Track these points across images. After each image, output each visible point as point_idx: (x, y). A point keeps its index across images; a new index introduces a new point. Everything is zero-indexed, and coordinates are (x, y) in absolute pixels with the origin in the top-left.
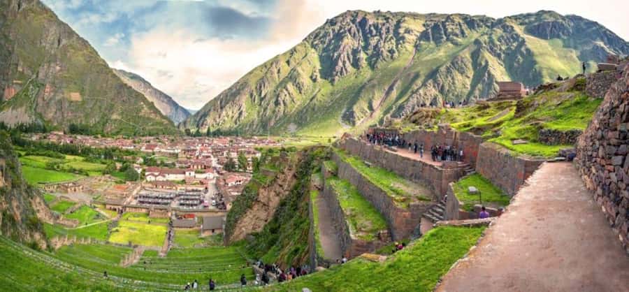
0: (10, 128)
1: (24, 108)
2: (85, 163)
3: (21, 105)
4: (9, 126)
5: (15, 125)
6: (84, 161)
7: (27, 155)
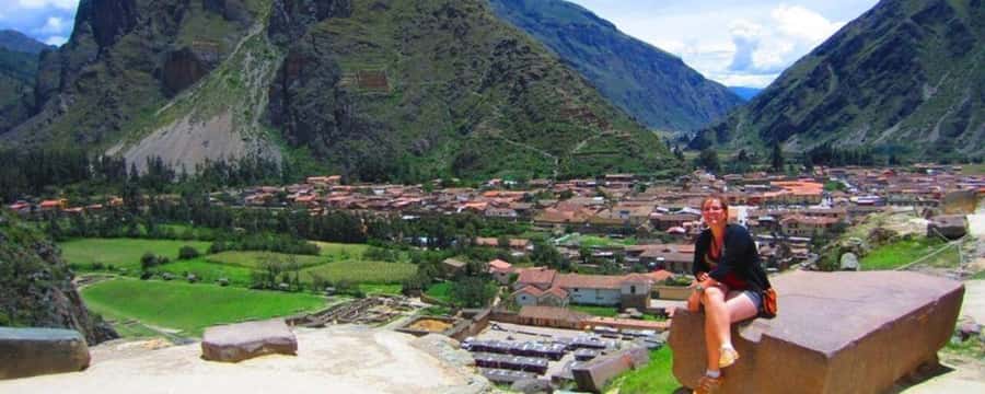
0: (184, 176)
1: (229, 116)
2: (369, 262)
3: (222, 110)
4: (178, 170)
5: (197, 167)
6: (366, 256)
7: (214, 251)
